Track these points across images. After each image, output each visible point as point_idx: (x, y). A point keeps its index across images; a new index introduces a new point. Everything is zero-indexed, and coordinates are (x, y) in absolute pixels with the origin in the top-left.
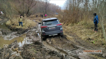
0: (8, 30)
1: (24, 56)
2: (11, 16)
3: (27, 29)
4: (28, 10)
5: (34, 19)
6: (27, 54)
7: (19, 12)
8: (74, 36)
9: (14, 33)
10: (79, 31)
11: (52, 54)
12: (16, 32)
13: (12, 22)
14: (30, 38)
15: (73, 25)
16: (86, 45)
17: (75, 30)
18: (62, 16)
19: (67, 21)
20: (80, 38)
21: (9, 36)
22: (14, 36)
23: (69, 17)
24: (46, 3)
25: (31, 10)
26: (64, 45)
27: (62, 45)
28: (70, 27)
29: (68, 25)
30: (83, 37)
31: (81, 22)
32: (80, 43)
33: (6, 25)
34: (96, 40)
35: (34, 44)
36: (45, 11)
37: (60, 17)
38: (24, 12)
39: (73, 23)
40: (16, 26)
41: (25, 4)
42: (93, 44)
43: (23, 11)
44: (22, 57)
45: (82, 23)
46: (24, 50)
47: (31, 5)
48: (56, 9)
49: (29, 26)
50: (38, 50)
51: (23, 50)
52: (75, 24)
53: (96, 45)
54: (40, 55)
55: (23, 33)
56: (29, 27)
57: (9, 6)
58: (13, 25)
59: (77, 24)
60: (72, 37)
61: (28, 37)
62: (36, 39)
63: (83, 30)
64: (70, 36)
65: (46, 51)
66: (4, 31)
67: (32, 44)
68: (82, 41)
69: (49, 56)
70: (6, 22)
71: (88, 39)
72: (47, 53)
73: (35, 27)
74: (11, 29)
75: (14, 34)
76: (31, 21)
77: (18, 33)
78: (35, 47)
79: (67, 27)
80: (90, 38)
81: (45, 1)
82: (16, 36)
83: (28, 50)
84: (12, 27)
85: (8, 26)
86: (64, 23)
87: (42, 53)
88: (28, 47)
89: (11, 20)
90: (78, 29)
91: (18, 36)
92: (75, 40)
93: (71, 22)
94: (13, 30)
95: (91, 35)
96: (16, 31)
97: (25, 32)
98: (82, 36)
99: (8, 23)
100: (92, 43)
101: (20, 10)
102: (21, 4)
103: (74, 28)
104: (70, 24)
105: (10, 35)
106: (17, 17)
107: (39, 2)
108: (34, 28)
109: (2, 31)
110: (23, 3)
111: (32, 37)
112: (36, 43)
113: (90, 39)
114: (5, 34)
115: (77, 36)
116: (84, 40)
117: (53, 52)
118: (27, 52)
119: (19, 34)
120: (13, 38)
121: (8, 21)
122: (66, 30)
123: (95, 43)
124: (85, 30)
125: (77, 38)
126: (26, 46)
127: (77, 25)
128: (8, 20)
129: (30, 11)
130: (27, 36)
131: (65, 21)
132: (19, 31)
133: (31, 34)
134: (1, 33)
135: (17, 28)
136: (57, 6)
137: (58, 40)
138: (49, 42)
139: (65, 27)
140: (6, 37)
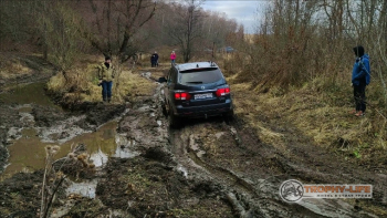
0: (54, 110)
1: (108, 197)
2: (64, 61)
3: (119, 107)
4: (126, 38)
5: (147, 68)
6: (117, 190)
7: (93, 44)
8: (286, 131)
9: (77, 119)
10: (308, 113)
11: (204, 194)
12: (84, 117)
13: (68, 80)
14: (129, 138)
15: (287, 91)
16: (327, 161)
17: (292, 109)
18: (248, 58)
19: (265, 76)
20: (309, 140)
22: (75, 129)
23: (272, 60)
24: (191, 9)
25: (137, 36)
26: (248, 163)
27: (242, 162)
28: (275, 98)
29: (266, 91)
30: (319, 136)
31: (315, 80)
32: (305, 156)
33: (46, 90)
34: (366, 145)
35: (143, 159)
36: (185, 40)
37: (239, 61)
38: (109, 45)
39: (285, 84)
40: (83, 95)
41: (114, 15)
42: (353, 160)
43: (106, 41)
44: (103, 200)
45: (317, 83)
46: (110, 177)
47: (137, 19)
48: (226, 34)
49: (129, 95)
50: (155, 180)
51: (104, 180)
52: (291, 88)
53: (363, 164)
54: (162, 196)
55: (106, 120)
56: (127, 100)
57: (59, 24)
58: (72, 90)
59: (301, 86)
60: (278, 135)
61: (125, 134)
62: (149, 142)
63: (319, 111)
64: (273, 130)
65: (183, 182)
66: (40, 114)
67: (136, 157)
68: (316, 148)
69: (195, 200)
70: (48, 79)
71: (336, 142)
72: (186, 189)
73: (147, 98)
74: (65, 107)
75: (76, 124)
76: (136, 75)
77: (88, 120)
78: (147, 168)
79: (262, 97)
80: (345, 137)
81: (185, 3)
82: (80, 131)
84: (68, 98)
85: (55, 96)
86: (255, 85)
87: (169, 187)
88: (123, 168)
89: (64, 73)
90: (304, 105)
91: (89, 128)
92: (288, 147)
93: (277, 82)
94: (73, 108)
95: (347, 128)
96: (83, 113)
97: (112, 114)
98: (315, 131)
99: (56, 82)
100: (352, 155)
101: (98, 38)
102: (100, 14)
103: (290, 101)
104: (275, 89)
105: (60, 127)
106: (84, 63)
107: (164, 6)
108: (146, 102)
109: (34, 113)
110: (109, 12)
111: (138, 135)
112: (152, 154)
113: (342, 141)
114: (44, 122)
115: (296, 131)
116: (322, 146)
117: (207, 186)
118: (118, 184)
119: (93, 123)
120: (72, 136)
121: (54, 78)
122: (258, 108)
123: (359, 156)
124: (326, 109)
125: (295, 138)
126: (115, 165)
127: (302, 90)
128: (55, 74)
129: (131, 40)
130: (119, 130)
131: (255, 75)
132: (91, 113)
133: (135, 123)
134: (32, 117)
135: (86, 103)
136: (230, 22)
137: (228, 144)
138: (197, 151)
139: (255, 100)
140: (47, 133)
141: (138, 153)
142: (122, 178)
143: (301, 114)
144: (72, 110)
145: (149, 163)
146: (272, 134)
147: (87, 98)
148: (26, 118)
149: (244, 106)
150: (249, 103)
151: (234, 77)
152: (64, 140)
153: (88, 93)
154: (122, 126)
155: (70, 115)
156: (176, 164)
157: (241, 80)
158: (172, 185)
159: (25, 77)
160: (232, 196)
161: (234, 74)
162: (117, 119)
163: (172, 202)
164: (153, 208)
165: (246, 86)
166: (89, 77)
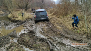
1: (20, 42)
3: (24, 21)
4: (27, 5)
5: (32, 12)
6: (22, 40)
7: (19, 6)
8: (63, 26)
9: (14, 24)
11: (42, 41)
12: (16, 23)
13: (13, 15)
14: (26, 28)
15: (64, 17)
17: (65, 21)
19: (59, 14)
20: (68, 29)
21: (9, 26)
22: (14, 26)
23: (61, 10)
25: (29, 4)
26: (53, 34)
27: (52, 34)
28: (61, 19)
29: (59, 17)
31: (70, 15)
32: (67, 32)
33: (7, 17)
34: (81, 30)
36: (41, 5)
37: (53, 10)
39: (63, 15)
40: (16, 18)
42: (77, 33)
43: (22, 6)
44: (18, 43)
46: (21, 37)
50: (31, 38)
51: (19, 38)
53: (80, 34)
54: (32, 41)
55: (21, 24)
56: (26, 19)
58: (13, 17)
59: (67, 16)
60: (61, 27)
61: (25, 27)
62: (31, 29)
63: (71, 22)
64: (60, 26)
65: (38, 38)
66: (5, 23)
69: (40, 42)
70: (8, 15)
72: (38, 40)
73: (31, 19)
74: (12, 21)
76: (29, 14)
77: (17, 24)
79: (58, 19)
82: (15, 27)
83: (24, 37)
84: (12, 19)
85: (9, 19)
86: (57, 16)
87: (34, 40)
88: (24, 35)
89: (12, 13)
90: (68, 21)
91: (17, 26)
92: (63, 30)
94: (13, 21)
97: (23, 23)
98: (70, 26)
99: (10, 15)
103: (64, 19)
104: (61, 17)
106: (17, 11)
108: (31, 20)
111: (28, 27)
112: (31, 32)
113: (75, 29)
114: (6, 25)
115: (65, 26)
116: (71, 30)
117: (43, 39)
119: (18, 25)
120: (13, 28)
122: (57, 21)
123: (79, 32)
125: (65, 28)
128: (10, 13)
129: (28, 5)
130: (24, 27)
131: (57, 13)
132: (18, 22)
133: (28, 25)
134: (4, 24)
135: (17, 20)
136: (52, 1)
137: (49, 29)
138: (42, 31)
139: (56, 19)
140: (7, 27)
141: (28, 32)
142: (23, 37)
143: (67, 22)
144: (13, 22)
145: (30, 34)
146: (60, 27)
147: (17, 19)
148: (2, 24)
149: (54, 21)
150: (55, 20)
151: (52, 14)
152: (11, 29)
153: (17, 18)
154: (25, 26)
155: (13, 23)
156: (36, 34)
157: (54, 15)
158: (35, 39)
159: (3, 14)
160: (48, 41)
161: (52, 13)
162: (24, 24)
163: (34, 43)
164: (30, 44)
165: (55, 16)
166: (18, 14)
